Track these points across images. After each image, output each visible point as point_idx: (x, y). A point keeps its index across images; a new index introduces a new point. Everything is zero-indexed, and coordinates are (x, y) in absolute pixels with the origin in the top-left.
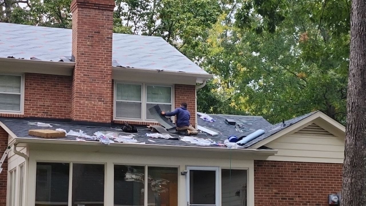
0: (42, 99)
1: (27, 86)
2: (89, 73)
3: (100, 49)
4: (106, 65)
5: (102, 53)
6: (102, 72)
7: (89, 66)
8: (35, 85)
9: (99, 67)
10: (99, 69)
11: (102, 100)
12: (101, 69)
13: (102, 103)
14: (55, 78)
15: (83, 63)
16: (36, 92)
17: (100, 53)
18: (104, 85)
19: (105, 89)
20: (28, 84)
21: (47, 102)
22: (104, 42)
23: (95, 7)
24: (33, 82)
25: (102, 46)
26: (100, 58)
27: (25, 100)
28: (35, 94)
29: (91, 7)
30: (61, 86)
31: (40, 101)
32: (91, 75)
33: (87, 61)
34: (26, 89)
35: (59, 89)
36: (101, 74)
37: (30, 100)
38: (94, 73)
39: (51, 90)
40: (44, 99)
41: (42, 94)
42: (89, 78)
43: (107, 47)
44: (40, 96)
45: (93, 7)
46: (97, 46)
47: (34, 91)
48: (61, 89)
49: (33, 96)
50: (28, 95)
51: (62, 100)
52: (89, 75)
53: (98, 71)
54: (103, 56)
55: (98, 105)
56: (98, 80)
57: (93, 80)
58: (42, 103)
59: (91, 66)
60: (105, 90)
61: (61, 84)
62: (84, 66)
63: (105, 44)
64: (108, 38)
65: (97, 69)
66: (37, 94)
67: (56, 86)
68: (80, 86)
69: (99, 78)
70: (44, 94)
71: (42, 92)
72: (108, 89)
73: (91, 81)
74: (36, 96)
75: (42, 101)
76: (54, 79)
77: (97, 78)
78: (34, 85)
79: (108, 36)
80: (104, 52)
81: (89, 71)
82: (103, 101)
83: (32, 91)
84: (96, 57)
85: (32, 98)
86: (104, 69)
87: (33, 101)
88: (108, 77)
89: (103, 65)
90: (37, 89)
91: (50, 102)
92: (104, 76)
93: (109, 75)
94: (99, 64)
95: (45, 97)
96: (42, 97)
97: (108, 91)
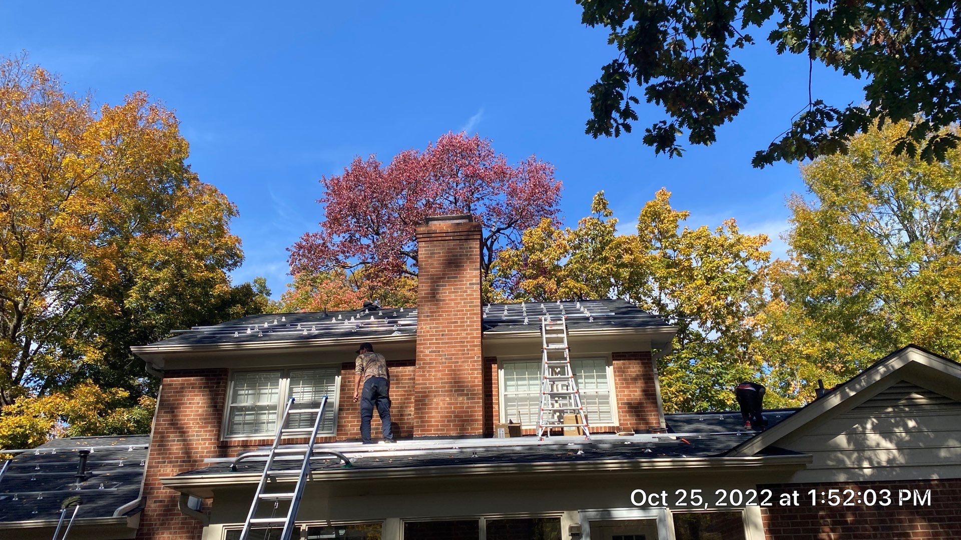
2: (440, 347)
3: (459, 303)
4: (471, 330)
5: (462, 311)
6: (464, 342)
7: (439, 335)
9: (458, 334)
10: (457, 339)
11: (465, 392)
12: (460, 338)
13: (465, 398)
15: (428, 332)
17: (459, 311)
18: (469, 366)
19: (470, 372)
22: (466, 292)
23: (447, 238)
25: (461, 299)
26: (459, 318)
29: (440, 238)
32: (442, 351)
33: (434, 328)
36: (461, 346)
38: (448, 347)
42: (440, 356)
43: (470, 299)
45: (443, 238)
46: (452, 300)
52: (439, 352)
53: (455, 343)
54: (463, 315)
55: (457, 403)
56: (455, 358)
57: (446, 359)
59: (443, 335)
60: (469, 374)
62: (431, 335)
63: (467, 295)
64: (471, 284)
65: (454, 339)
68: (424, 372)
69: (457, 354)
72: (476, 372)
73: (444, 361)
77: (453, 355)
79: (472, 280)
80: (465, 309)
81: (439, 343)
82: (468, 395)
84: (451, 319)
86: (467, 338)
88: (473, 350)
89: (465, 330)
92: (468, 350)
93: (476, 346)
94: (457, 330)
97: (475, 375)
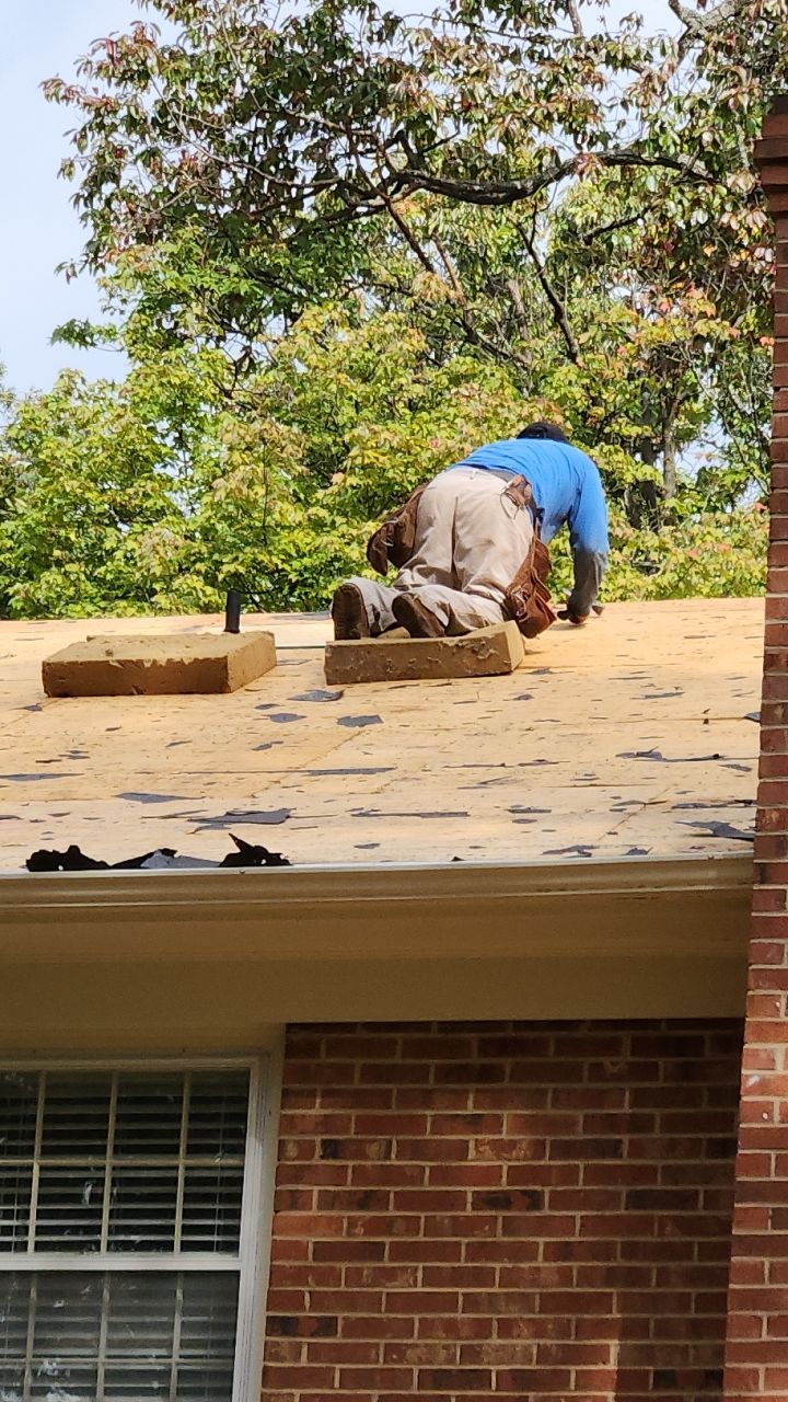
0: (449, 1302)
1: (298, 1174)
8: (387, 1157)
14: (606, 1061)
16: (387, 1226)
20: (306, 1150)
21: (506, 1328)
24: (365, 1125)
27: (275, 1326)
28: (375, 1251)
30: (671, 1148)
31: (427, 1328)
34: (284, 1201)
35: (647, 1173)
37: (328, 1327)
39: (559, 1201)
40: (472, 1302)
41: (451, 1251)
44: (431, 1277)
47: (373, 1226)
48: (672, 1174)
49: (354, 1277)
50: (299, 1276)
51: (683, 1302)
58: (445, 1353)
61: (670, 1124)
66: (400, 1252)
67: (614, 1149)
70: (476, 1251)
71: (461, 1226)
74: (390, 1275)
75: (451, 1328)
76: (597, 1071)
78: (373, 1149)
83: (352, 1222)
85: (350, 1301)
87: (352, 1328)
90: (404, 1201)
91: (539, 1330)
95: (483, 1277)
96: (457, 1277)
